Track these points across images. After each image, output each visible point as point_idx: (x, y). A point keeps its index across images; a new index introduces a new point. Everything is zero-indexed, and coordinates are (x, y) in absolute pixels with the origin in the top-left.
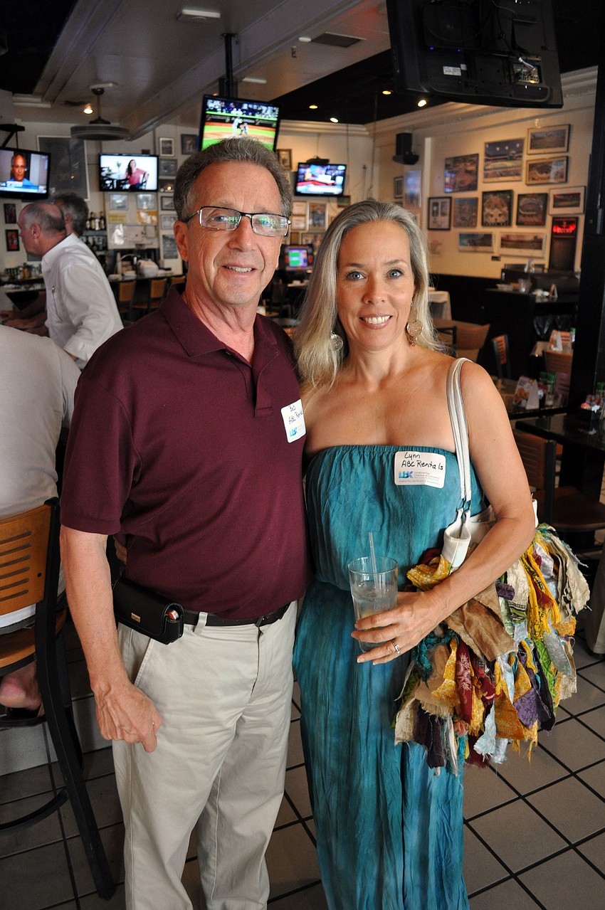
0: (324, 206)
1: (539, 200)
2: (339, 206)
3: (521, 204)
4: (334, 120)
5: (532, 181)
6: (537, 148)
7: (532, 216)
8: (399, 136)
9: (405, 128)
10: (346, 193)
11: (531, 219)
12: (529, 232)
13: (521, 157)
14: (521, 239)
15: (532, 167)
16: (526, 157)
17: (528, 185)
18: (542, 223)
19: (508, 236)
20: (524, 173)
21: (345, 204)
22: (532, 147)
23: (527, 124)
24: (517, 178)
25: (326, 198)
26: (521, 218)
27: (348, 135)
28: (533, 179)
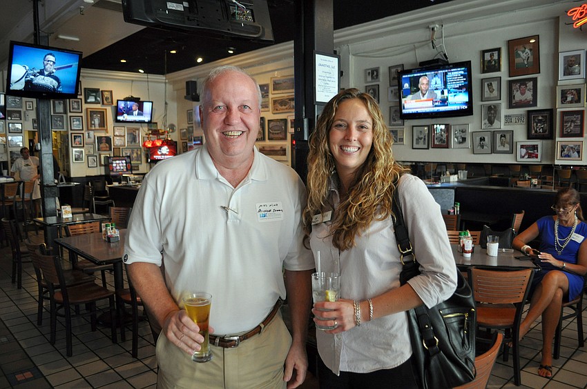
0: (138, 129)
1: (282, 123)
2: (149, 130)
3: (270, 126)
4: (141, 71)
5: (276, 111)
6: (277, 90)
7: (278, 133)
8: (188, 83)
9: (192, 77)
10: (154, 121)
11: (276, 136)
12: (277, 144)
13: (268, 95)
14: (272, 149)
15: (275, 102)
16: (271, 96)
17: (274, 114)
18: (285, 138)
19: (263, 147)
20: (271, 106)
21: (153, 128)
22: (274, 89)
23: (270, 75)
24: (266, 109)
25: (140, 124)
26: (271, 135)
27: (148, 81)
28: (277, 110)
